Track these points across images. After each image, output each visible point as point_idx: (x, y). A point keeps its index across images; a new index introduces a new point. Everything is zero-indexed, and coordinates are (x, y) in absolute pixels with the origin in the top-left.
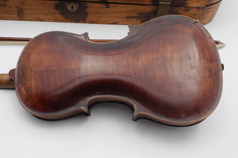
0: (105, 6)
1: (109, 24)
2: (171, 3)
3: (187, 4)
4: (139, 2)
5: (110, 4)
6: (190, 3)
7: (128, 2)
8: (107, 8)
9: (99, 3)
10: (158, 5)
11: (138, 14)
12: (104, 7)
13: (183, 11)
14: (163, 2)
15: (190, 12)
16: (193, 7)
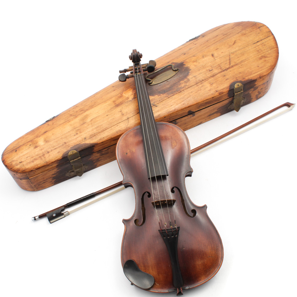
0: (191, 115)
1: (194, 127)
2: (243, 90)
3: (256, 85)
4: (218, 101)
5: (195, 113)
6: (257, 83)
7: (210, 105)
8: (193, 116)
9: (186, 116)
10: (233, 96)
11: (217, 110)
12: (191, 117)
13: (253, 91)
14: (237, 93)
15: (258, 89)
16: (260, 85)
